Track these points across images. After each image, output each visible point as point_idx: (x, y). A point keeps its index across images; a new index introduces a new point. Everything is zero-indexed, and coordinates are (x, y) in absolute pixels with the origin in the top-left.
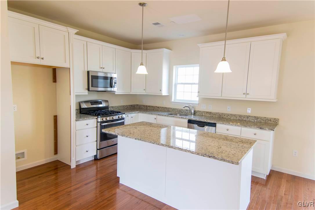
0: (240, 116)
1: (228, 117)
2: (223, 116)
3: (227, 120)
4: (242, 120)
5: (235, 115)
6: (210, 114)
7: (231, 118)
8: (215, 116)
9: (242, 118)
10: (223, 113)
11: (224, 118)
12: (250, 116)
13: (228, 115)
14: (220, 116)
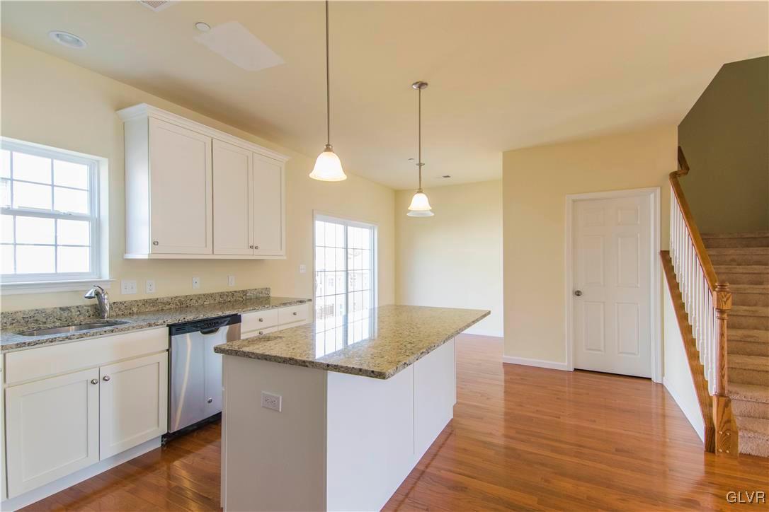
0: (222, 295)
1: (199, 301)
2: (188, 301)
3: (197, 309)
4: (225, 302)
5: (211, 295)
6: (154, 306)
7: (205, 303)
8: (168, 307)
9: (225, 298)
10: (187, 296)
11: (190, 307)
12: (235, 292)
13: (199, 297)
14: (181, 303)
